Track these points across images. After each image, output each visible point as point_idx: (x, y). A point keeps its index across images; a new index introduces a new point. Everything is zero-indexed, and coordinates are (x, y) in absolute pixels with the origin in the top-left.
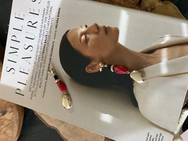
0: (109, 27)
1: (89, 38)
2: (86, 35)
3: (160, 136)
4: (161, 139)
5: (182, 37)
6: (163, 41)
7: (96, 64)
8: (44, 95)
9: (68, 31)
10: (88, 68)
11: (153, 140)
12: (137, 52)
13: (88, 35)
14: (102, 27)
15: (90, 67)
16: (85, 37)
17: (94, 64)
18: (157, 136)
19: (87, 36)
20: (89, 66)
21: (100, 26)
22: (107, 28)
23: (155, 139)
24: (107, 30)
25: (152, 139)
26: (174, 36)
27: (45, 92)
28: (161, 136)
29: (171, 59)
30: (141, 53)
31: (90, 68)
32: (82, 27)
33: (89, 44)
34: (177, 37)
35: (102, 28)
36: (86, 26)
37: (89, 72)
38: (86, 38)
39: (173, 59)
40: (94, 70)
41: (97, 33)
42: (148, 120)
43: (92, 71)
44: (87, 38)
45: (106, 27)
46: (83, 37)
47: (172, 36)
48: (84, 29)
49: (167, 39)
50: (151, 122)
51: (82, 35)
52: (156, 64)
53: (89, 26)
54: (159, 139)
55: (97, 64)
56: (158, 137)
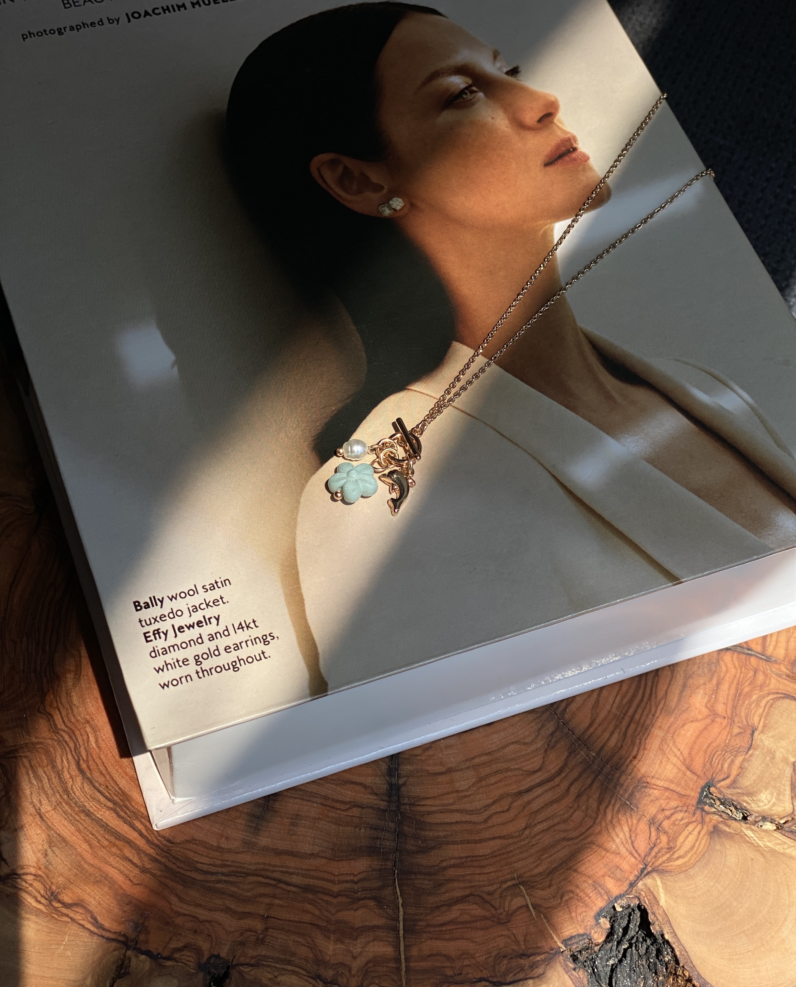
0: (586, 158)
1: (473, 104)
2: (474, 88)
3: (254, 641)
4: (243, 653)
6: (705, 392)
8: (40, 34)
9: (434, 12)
10: (333, 164)
11: (208, 621)
12: (574, 321)
13: (481, 95)
14: (565, 132)
15: (346, 168)
16: (463, 86)
17: (375, 177)
18: (241, 627)
19: (472, 92)
20: (348, 161)
21: (561, 122)
22: (574, 155)
23: (221, 628)
24: (567, 158)
25: (210, 612)
26: (763, 422)
27: (60, 33)
28: (260, 647)
29: (661, 470)
30: (581, 335)
31: (340, 169)
32: (495, 57)
33: (447, 117)
34: (771, 432)
35: (559, 133)
36: (514, 72)
37: (322, 177)
38: (462, 92)
39: (666, 473)
40: (348, 192)
42: (294, 539)
43: (333, 186)
44: (468, 96)
45: (575, 149)
46: (458, 82)
47: (757, 415)
48: (493, 68)
50: (295, 560)
51: (462, 70)
52: (590, 421)
54: (237, 647)
55: (385, 191)
56: (242, 636)
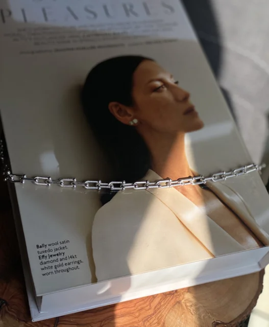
1: (163, 92)
2: (164, 86)
3: (75, 262)
4: (71, 266)
5: (253, 218)
7: (130, 115)
11: (60, 254)
12: (189, 166)
14: (191, 104)
17: (129, 112)
18: (71, 257)
22: (193, 112)
23: (64, 257)
24: (191, 113)
25: (61, 251)
28: (77, 264)
30: (190, 171)
31: (118, 108)
33: (154, 95)
34: (249, 212)
36: (177, 83)
40: (120, 115)
41: (177, 100)
45: (194, 110)
46: (159, 84)
47: (244, 204)
48: (171, 81)
49: (236, 199)
53: (180, 86)
54: (69, 264)
56: (71, 260)
